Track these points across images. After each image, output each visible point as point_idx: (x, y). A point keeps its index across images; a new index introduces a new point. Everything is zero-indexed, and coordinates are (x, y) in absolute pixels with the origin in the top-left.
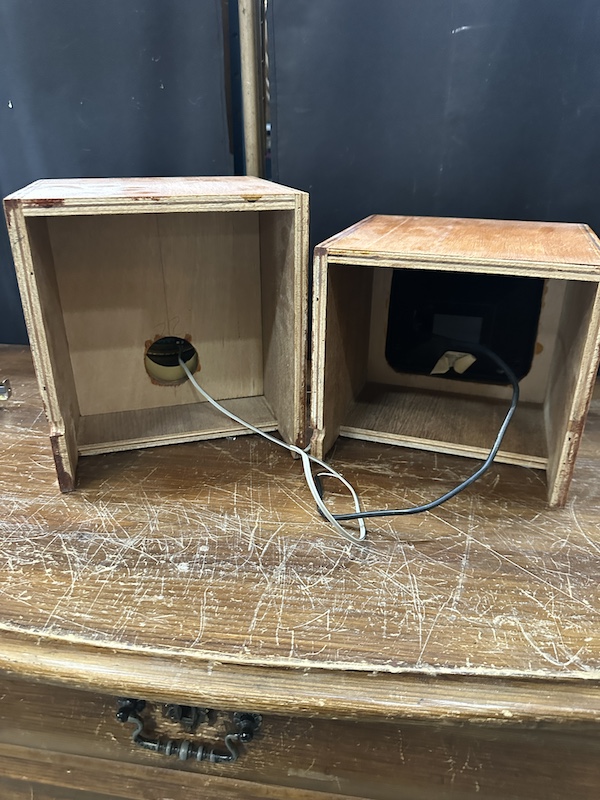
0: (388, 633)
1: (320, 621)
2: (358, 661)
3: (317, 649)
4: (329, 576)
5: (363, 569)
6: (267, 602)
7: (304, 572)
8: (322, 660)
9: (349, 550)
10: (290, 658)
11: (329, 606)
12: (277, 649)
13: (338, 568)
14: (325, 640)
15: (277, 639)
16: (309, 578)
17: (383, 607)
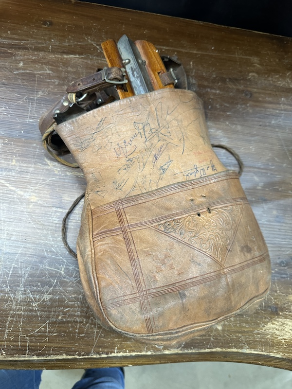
0: (79, 333)
1: (43, 329)
2: (62, 354)
3: (41, 348)
4: (50, 294)
5: (70, 286)
6: (13, 317)
7: (35, 291)
8: (43, 355)
9: (63, 269)
10: (26, 356)
11: (48, 317)
12: (20, 350)
13: (55, 286)
14: (45, 342)
15: (19, 343)
16: (38, 297)
17: (78, 316)
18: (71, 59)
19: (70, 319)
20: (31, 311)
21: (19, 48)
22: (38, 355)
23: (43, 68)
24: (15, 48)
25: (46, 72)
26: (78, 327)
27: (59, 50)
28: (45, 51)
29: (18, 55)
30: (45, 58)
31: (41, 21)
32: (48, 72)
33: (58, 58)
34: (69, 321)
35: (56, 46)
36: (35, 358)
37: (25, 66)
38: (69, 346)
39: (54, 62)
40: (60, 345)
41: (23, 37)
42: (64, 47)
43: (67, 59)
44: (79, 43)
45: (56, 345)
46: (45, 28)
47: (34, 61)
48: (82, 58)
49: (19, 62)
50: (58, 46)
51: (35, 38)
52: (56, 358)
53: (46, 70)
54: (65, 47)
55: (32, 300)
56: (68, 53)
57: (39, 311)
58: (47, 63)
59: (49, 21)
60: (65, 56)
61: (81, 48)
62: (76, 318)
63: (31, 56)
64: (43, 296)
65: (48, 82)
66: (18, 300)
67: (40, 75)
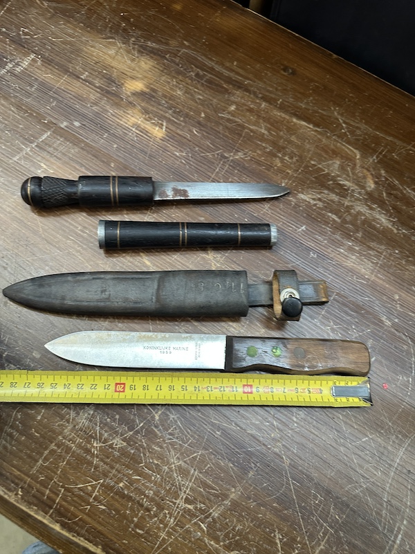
1: (90, 488)
3: (72, 517)
8: (70, 530)
10: (47, 517)
11: (105, 475)
12: (43, 502)
14: (83, 511)
16: (106, 435)
18: (301, 126)
19: (134, 496)
20: (88, 451)
21: (239, 87)
22: (63, 525)
23: (259, 123)
24: (234, 85)
25: (260, 130)
26: (140, 515)
27: (290, 109)
28: (270, 104)
29: (234, 95)
30: (267, 112)
31: (282, 65)
32: (263, 131)
33: (284, 118)
34: (131, 497)
35: (288, 102)
36: (57, 527)
37: (237, 111)
38: (113, 538)
39: (277, 122)
40: (100, 528)
41: (251, 76)
42: (298, 108)
43: (295, 124)
44: (320, 111)
45: (97, 526)
46: (284, 75)
47: (251, 110)
48: (316, 131)
49: (232, 104)
50: (291, 103)
51: (265, 83)
52: (86, 546)
53: (261, 128)
54: (300, 108)
55: (96, 435)
56: (300, 117)
57: (97, 457)
58: (267, 120)
59: (292, 69)
60: (295, 120)
61: (320, 117)
62: (143, 499)
63: (250, 103)
64: (114, 438)
65: (258, 145)
66: (78, 424)
67: (252, 131)
